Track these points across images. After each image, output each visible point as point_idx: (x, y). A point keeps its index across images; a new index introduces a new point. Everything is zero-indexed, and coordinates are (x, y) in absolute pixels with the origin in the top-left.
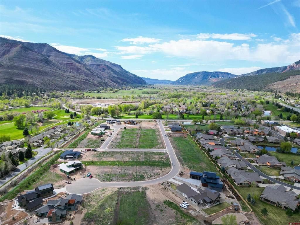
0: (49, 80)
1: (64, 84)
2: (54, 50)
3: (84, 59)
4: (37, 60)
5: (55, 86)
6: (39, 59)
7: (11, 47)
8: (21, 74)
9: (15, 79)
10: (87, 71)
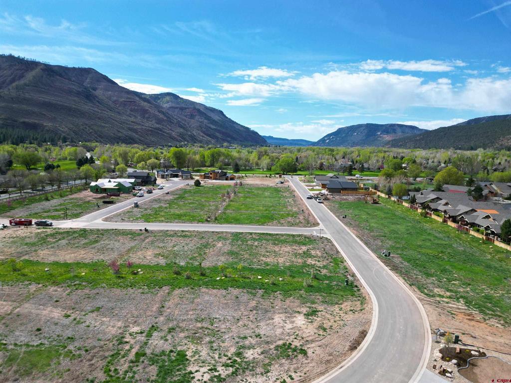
0: (87, 125)
1: (113, 132)
2: (104, 78)
3: (159, 99)
4: (70, 92)
5: (96, 135)
6: (74, 90)
7: (27, 71)
8: (34, 113)
9: (22, 120)
10: (161, 116)
